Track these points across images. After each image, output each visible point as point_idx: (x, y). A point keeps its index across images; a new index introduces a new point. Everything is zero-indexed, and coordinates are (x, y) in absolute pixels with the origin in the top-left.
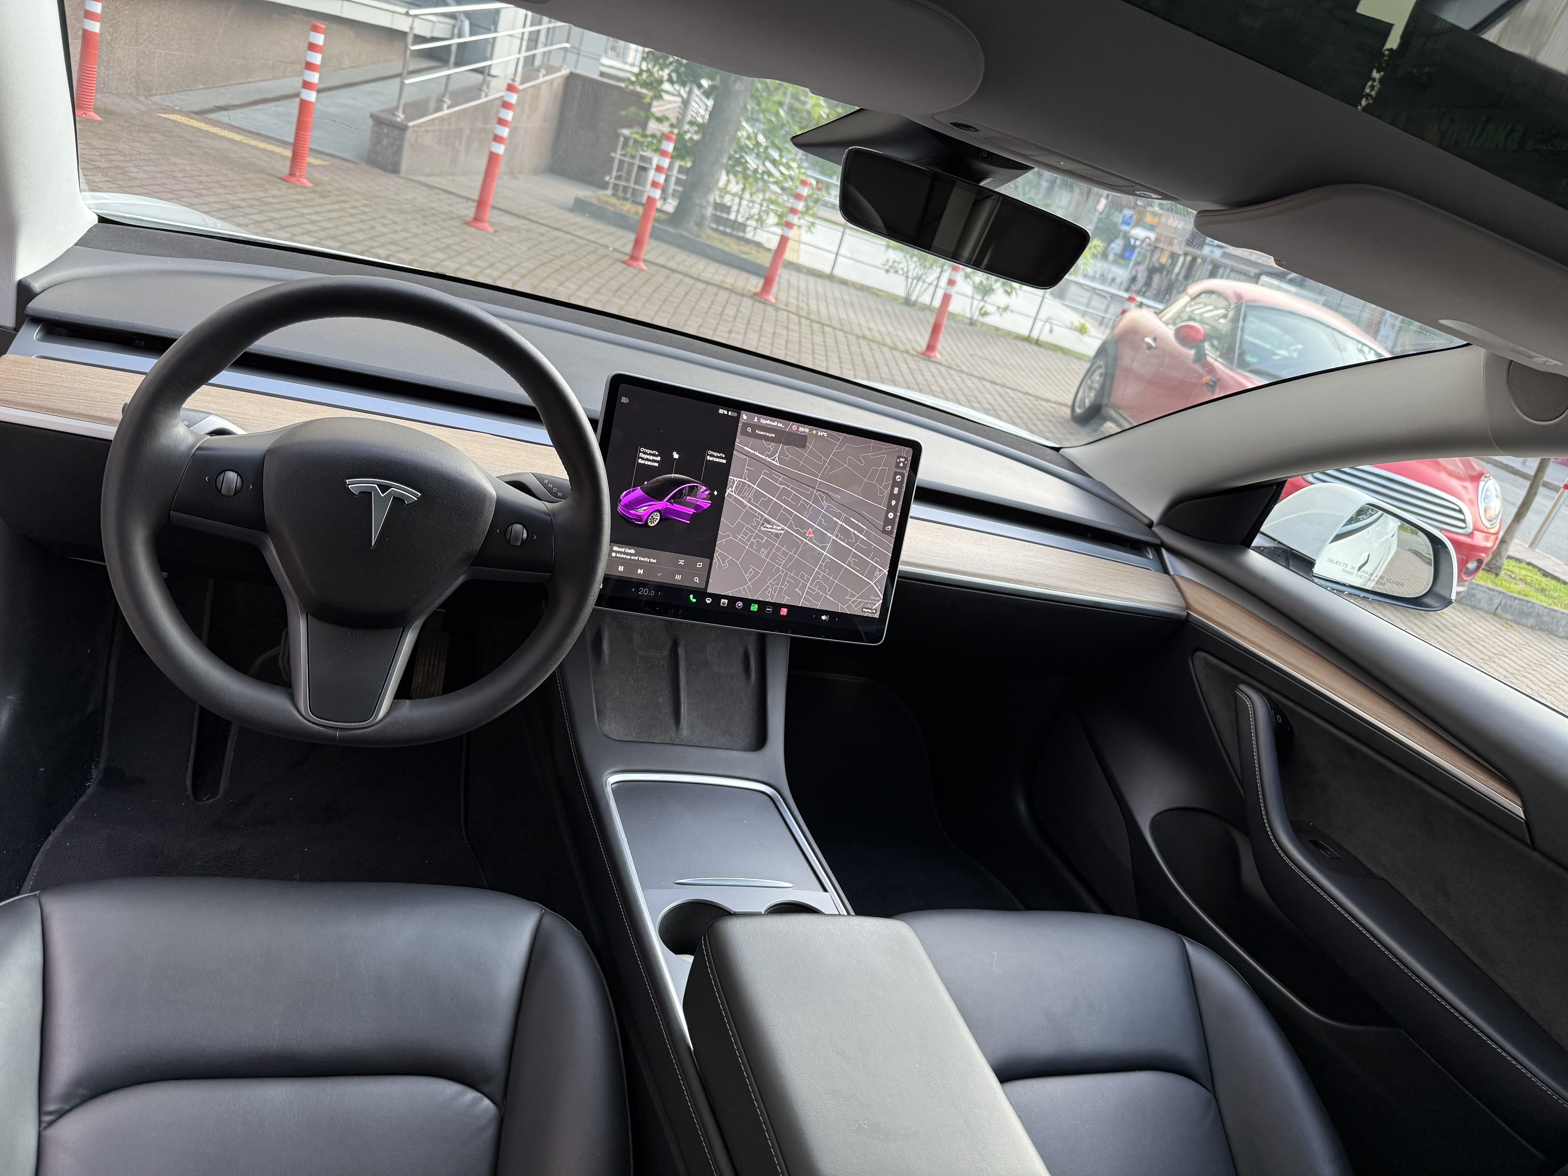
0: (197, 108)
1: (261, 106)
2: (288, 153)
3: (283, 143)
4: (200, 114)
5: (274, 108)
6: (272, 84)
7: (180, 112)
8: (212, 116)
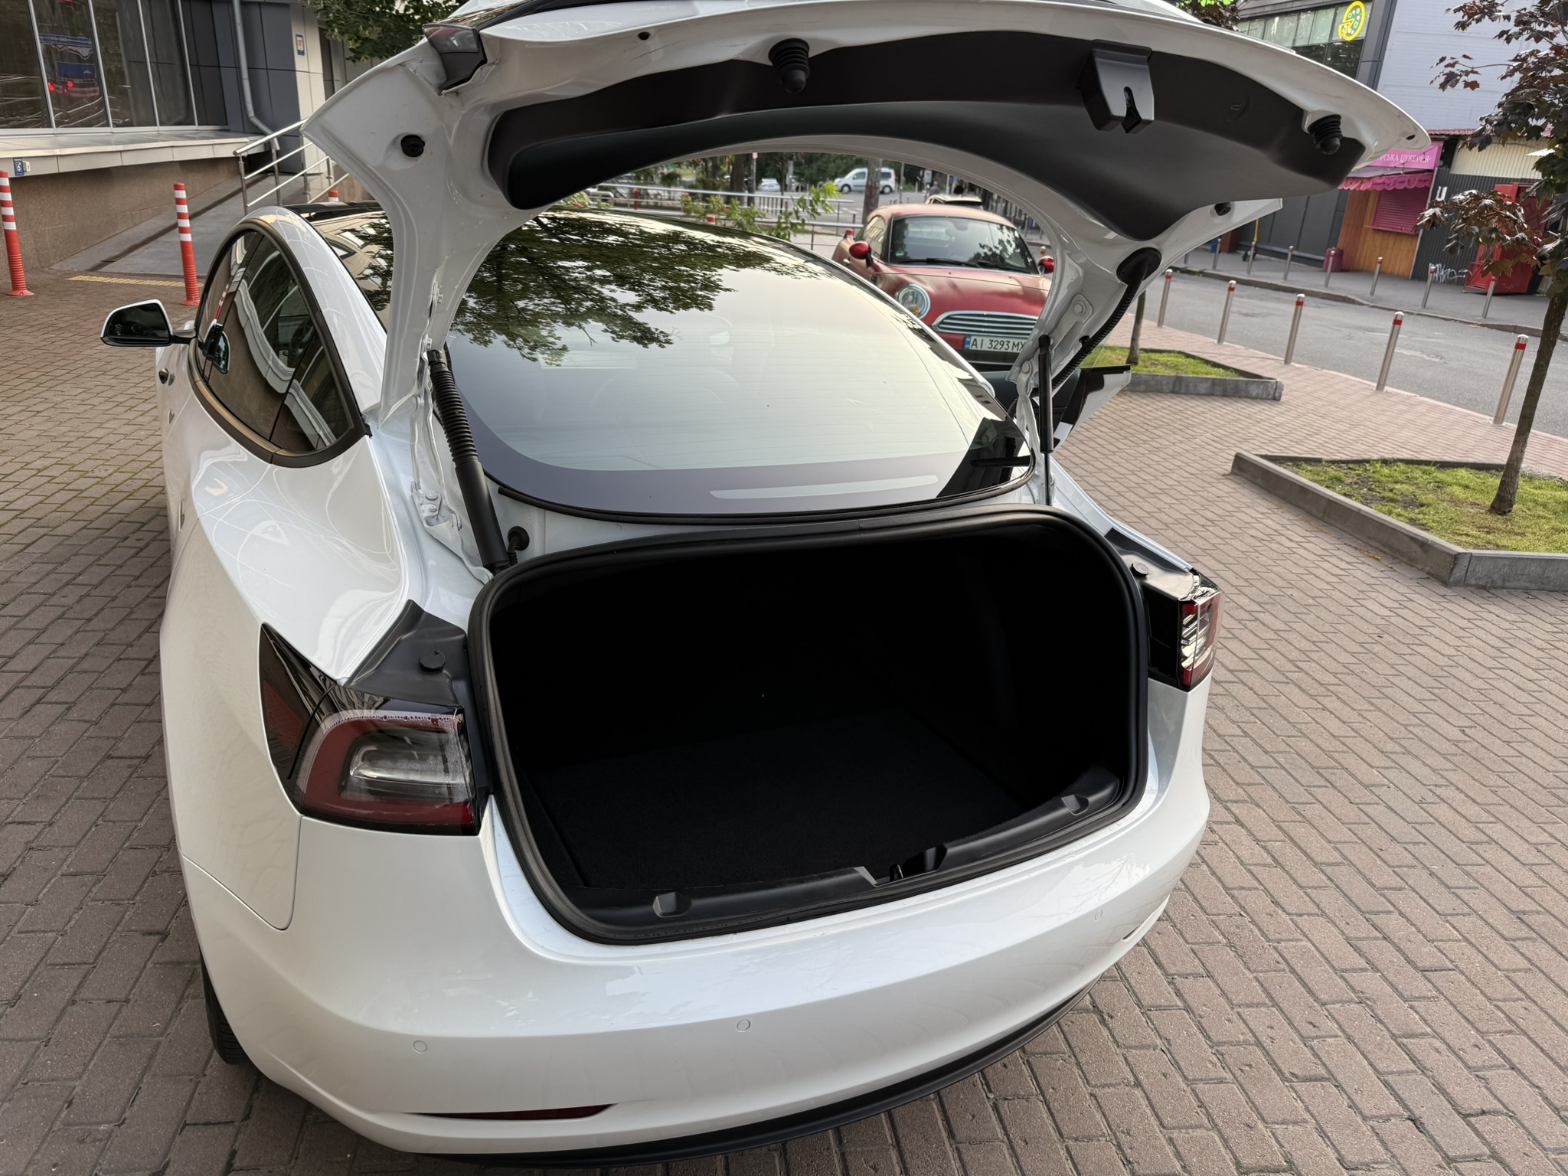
0: (89, 266)
1: (135, 252)
2: (182, 284)
3: (177, 277)
4: (95, 269)
5: (146, 251)
6: (136, 230)
7: (79, 273)
8: (104, 269)
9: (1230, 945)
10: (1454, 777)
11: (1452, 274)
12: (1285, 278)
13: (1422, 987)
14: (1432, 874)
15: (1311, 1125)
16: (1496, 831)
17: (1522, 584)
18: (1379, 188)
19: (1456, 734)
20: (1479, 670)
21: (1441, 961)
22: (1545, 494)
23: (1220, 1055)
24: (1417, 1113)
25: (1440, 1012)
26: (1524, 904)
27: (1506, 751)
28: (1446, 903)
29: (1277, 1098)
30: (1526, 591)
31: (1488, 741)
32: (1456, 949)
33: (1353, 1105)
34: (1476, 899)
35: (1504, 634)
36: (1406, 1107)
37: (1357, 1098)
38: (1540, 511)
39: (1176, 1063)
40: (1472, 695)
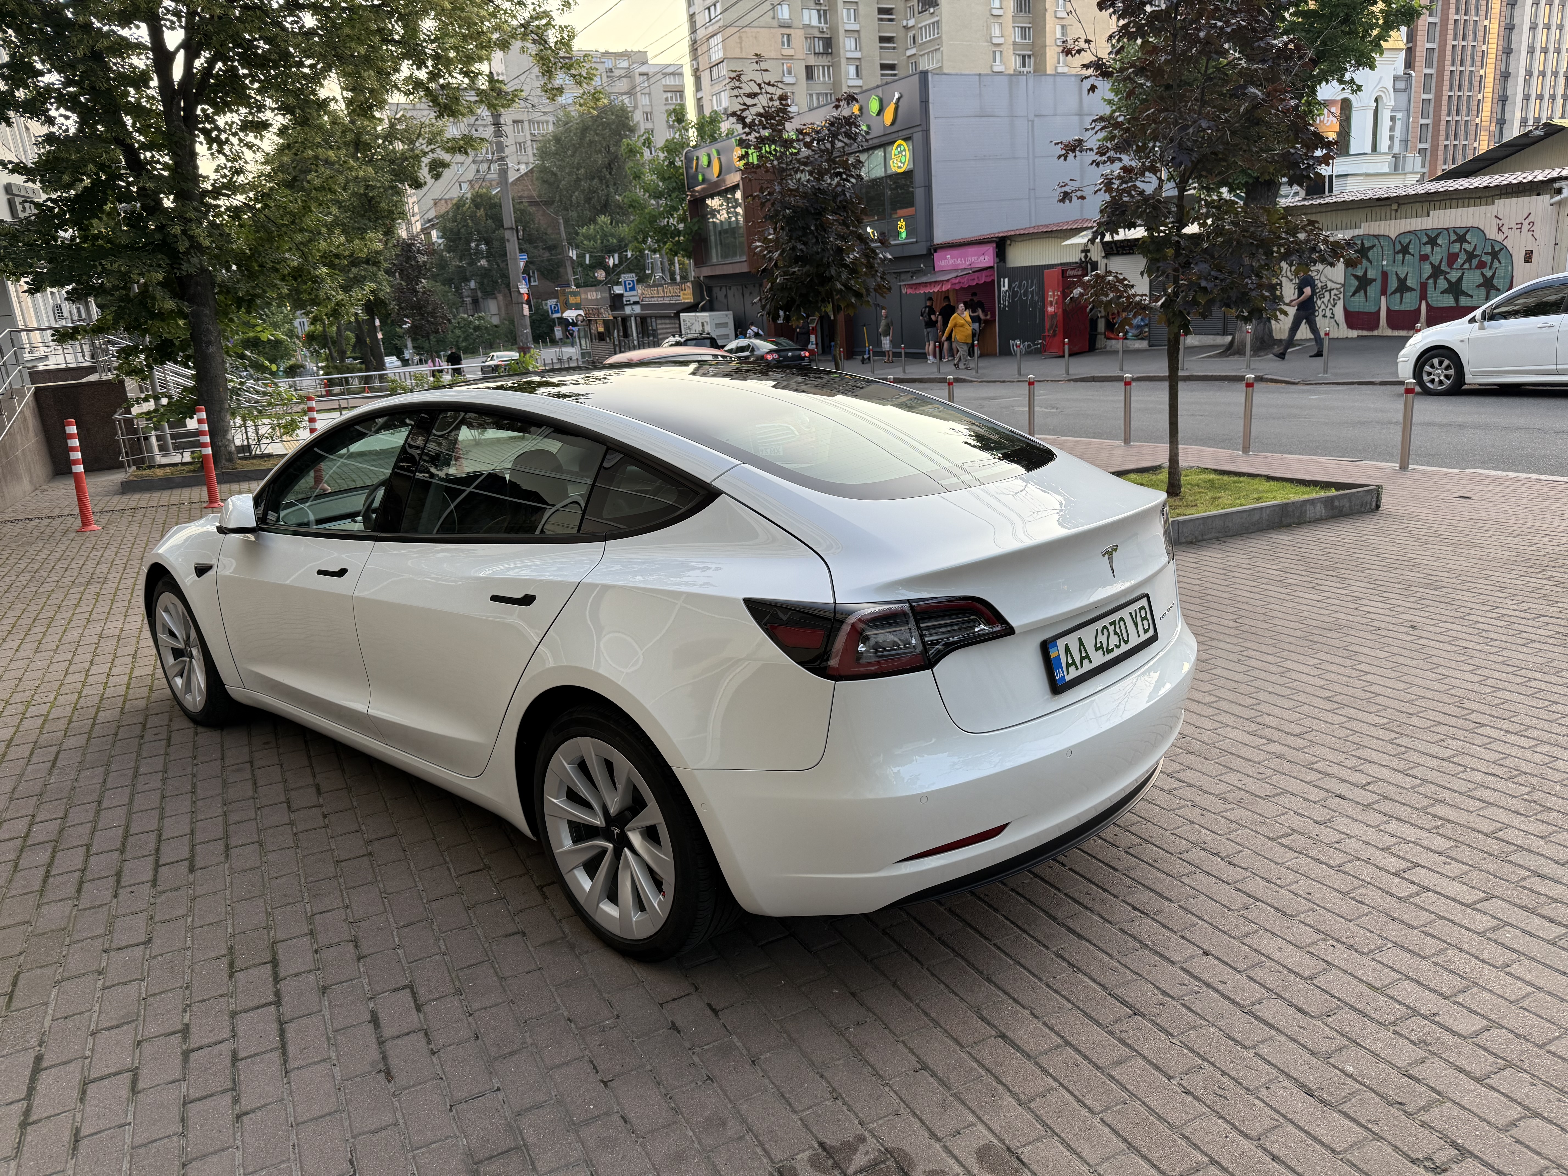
9: (1189, 752)
10: (1248, 644)
11: (1029, 346)
12: (904, 372)
13: (1301, 743)
14: (1270, 693)
15: (1292, 813)
16: (1289, 664)
17: (1213, 535)
18: (957, 287)
19: (1232, 624)
20: (1221, 588)
21: (1303, 729)
22: (1195, 478)
23: (1224, 799)
24: (1338, 792)
25: (1318, 750)
26: (1327, 694)
27: (1266, 626)
28: (1287, 704)
29: (1268, 808)
30: (1218, 539)
31: (1253, 623)
32: (1307, 722)
33: (1305, 799)
34: (1302, 697)
35: (1222, 566)
36: (1331, 792)
37: (1306, 796)
38: (1197, 489)
39: (1204, 809)
40: (1227, 602)
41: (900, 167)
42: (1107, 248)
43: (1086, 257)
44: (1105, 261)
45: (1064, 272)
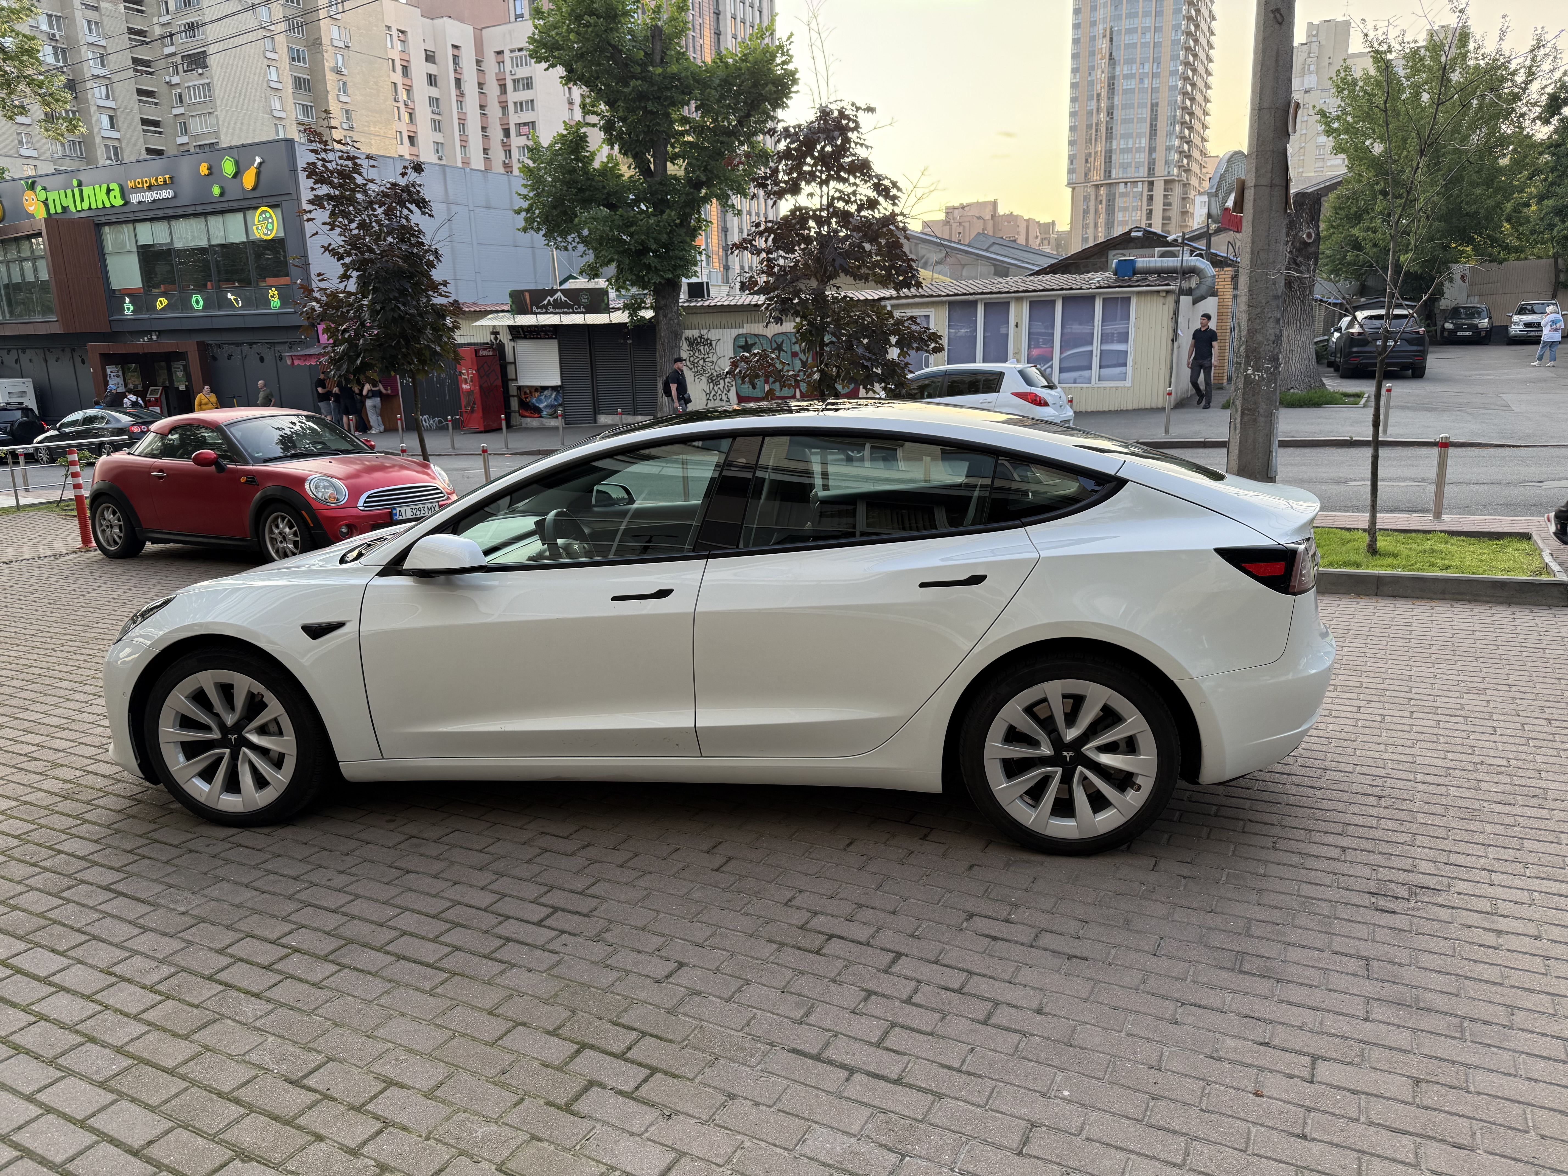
41: (267, 235)
42: (514, 332)
43: (496, 339)
44: (512, 343)
45: (476, 351)
